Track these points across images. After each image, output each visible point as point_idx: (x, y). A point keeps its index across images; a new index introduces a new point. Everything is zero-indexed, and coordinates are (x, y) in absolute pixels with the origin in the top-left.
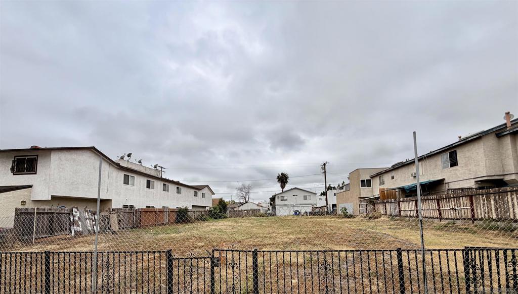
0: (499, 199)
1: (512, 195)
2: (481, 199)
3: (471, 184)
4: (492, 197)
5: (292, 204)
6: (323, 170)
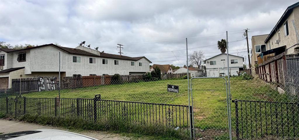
5: (221, 67)
6: (245, 36)
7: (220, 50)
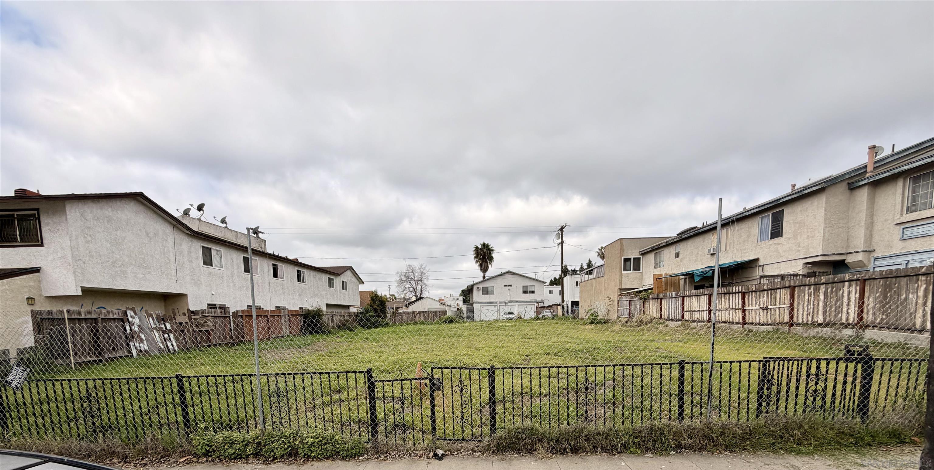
0: (832, 292)
1: (850, 286)
2: (807, 292)
3: (798, 268)
4: (823, 288)
5: (503, 300)
6: (558, 239)
7: (478, 264)
